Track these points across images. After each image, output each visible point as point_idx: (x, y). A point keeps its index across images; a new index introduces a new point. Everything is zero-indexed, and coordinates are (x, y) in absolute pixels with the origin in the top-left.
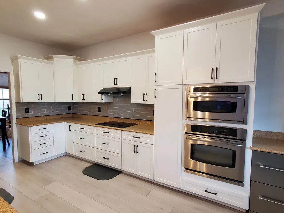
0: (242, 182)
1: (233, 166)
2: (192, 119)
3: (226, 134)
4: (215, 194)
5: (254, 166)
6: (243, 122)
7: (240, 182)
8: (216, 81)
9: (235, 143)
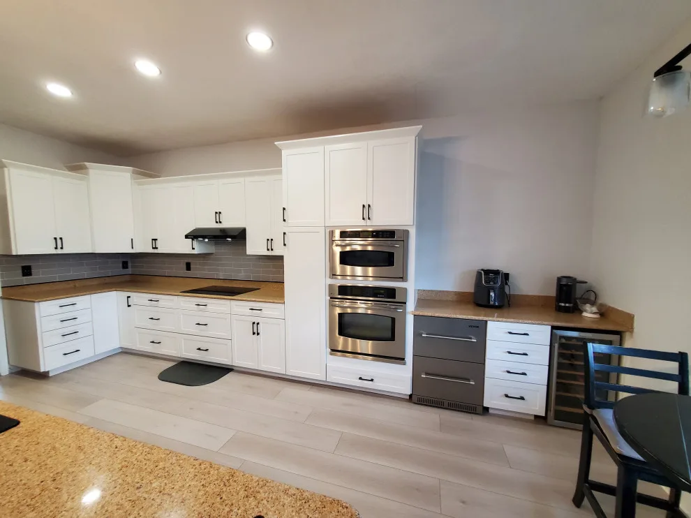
0: (404, 359)
1: (392, 338)
2: (339, 277)
3: (383, 296)
4: (372, 380)
5: (417, 335)
6: (403, 278)
7: (401, 360)
8: (369, 223)
9: (393, 307)
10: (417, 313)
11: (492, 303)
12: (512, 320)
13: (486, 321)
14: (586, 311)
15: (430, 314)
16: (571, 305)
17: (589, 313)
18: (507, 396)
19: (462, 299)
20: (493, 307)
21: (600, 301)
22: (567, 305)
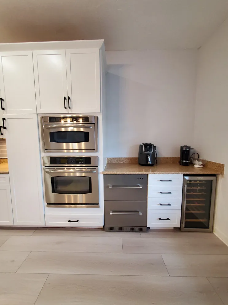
0: (98, 204)
1: (90, 191)
3: (82, 163)
4: (78, 221)
5: (106, 187)
6: (95, 150)
7: (96, 205)
8: (69, 111)
9: (90, 170)
10: (105, 173)
11: (149, 163)
12: (162, 173)
13: (147, 175)
14: (196, 164)
15: (114, 173)
16: (189, 161)
17: (198, 165)
18: (160, 219)
19: (132, 162)
20: (150, 165)
21: (201, 158)
22: (187, 161)
